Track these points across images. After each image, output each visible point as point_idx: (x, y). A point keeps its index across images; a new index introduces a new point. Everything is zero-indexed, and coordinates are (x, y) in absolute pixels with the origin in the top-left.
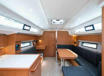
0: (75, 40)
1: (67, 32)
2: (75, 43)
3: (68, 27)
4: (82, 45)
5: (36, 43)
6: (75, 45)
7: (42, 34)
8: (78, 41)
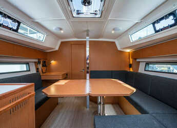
0: (131, 60)
1: (114, 43)
2: (130, 66)
3: (114, 29)
4: (145, 70)
5: (43, 66)
6: (131, 70)
7: (57, 48)
8: (138, 60)
